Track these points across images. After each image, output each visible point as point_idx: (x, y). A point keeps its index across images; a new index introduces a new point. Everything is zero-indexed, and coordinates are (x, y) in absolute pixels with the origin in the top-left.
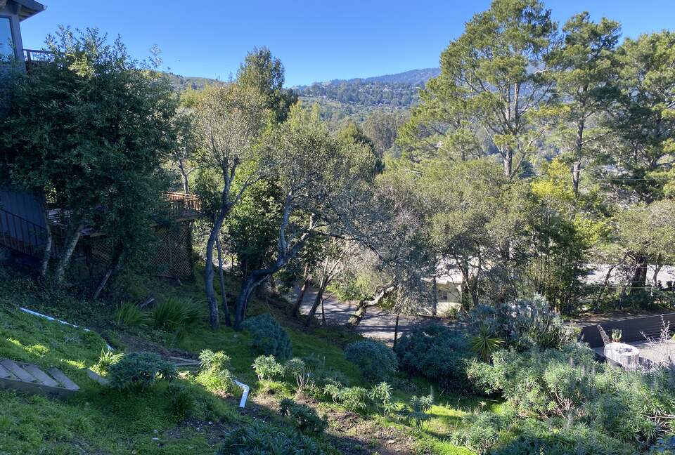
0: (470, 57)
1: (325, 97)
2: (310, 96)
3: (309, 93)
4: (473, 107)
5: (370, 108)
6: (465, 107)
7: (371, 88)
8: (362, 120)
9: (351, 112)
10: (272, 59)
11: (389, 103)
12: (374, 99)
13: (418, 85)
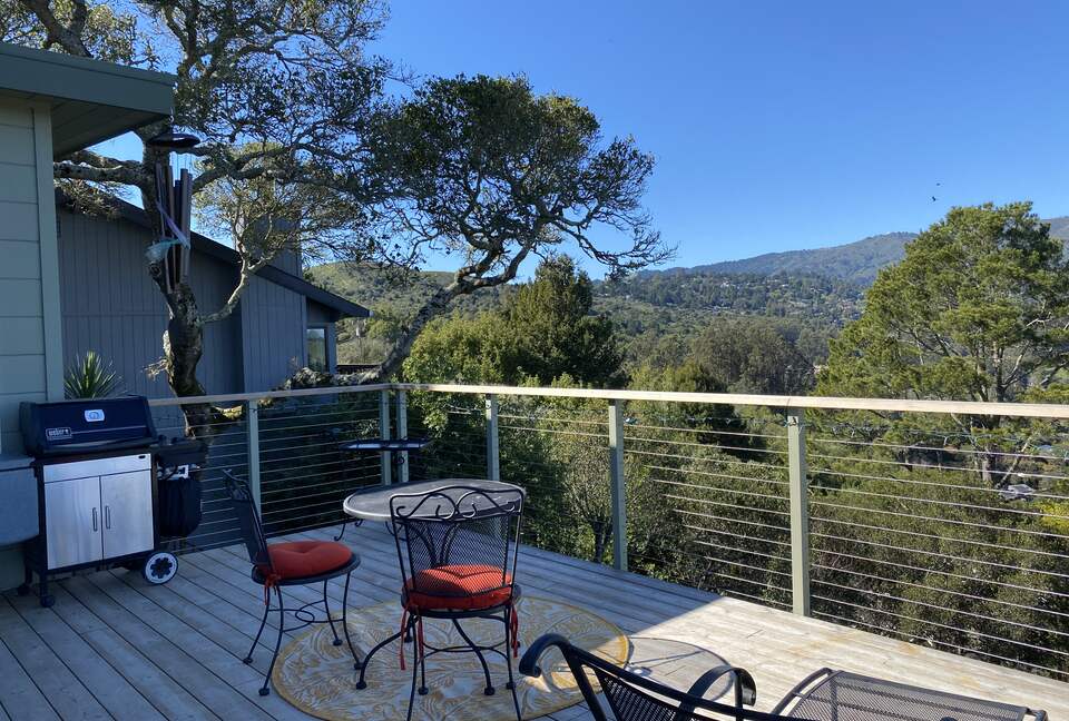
0: (920, 299)
1: (628, 297)
2: (605, 297)
3: (604, 291)
4: (933, 382)
5: (700, 313)
6: (918, 381)
7: (701, 282)
8: (688, 332)
9: (669, 320)
10: (575, 271)
11: (730, 305)
12: (705, 298)
13: (777, 277)
